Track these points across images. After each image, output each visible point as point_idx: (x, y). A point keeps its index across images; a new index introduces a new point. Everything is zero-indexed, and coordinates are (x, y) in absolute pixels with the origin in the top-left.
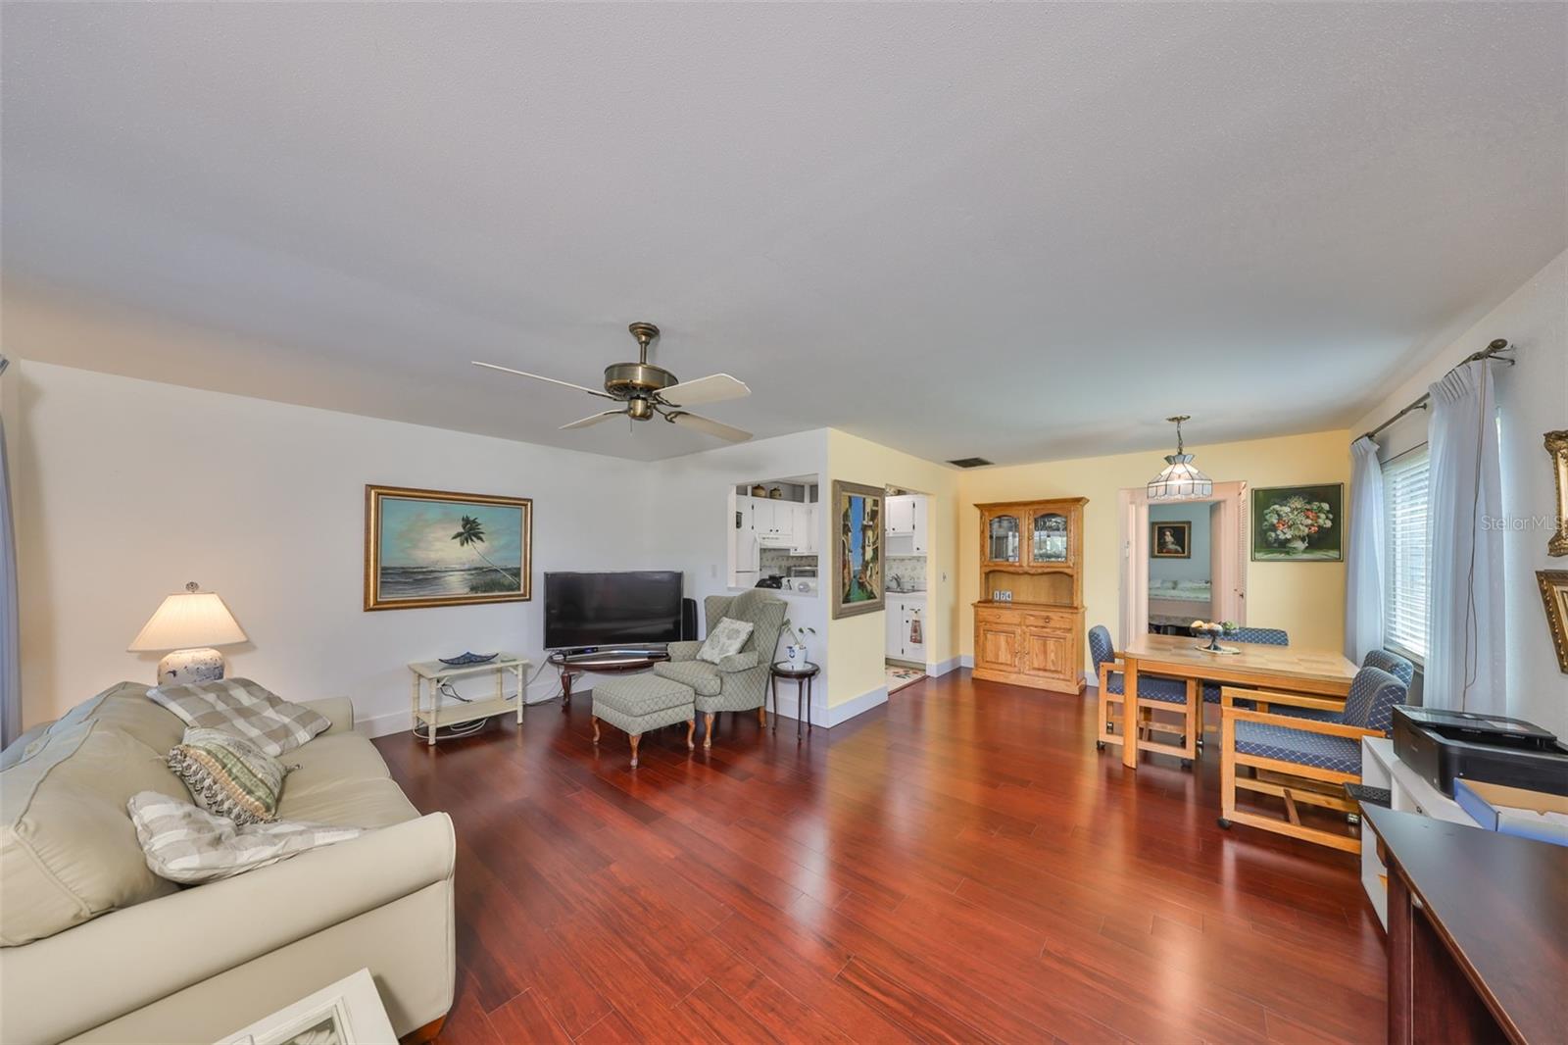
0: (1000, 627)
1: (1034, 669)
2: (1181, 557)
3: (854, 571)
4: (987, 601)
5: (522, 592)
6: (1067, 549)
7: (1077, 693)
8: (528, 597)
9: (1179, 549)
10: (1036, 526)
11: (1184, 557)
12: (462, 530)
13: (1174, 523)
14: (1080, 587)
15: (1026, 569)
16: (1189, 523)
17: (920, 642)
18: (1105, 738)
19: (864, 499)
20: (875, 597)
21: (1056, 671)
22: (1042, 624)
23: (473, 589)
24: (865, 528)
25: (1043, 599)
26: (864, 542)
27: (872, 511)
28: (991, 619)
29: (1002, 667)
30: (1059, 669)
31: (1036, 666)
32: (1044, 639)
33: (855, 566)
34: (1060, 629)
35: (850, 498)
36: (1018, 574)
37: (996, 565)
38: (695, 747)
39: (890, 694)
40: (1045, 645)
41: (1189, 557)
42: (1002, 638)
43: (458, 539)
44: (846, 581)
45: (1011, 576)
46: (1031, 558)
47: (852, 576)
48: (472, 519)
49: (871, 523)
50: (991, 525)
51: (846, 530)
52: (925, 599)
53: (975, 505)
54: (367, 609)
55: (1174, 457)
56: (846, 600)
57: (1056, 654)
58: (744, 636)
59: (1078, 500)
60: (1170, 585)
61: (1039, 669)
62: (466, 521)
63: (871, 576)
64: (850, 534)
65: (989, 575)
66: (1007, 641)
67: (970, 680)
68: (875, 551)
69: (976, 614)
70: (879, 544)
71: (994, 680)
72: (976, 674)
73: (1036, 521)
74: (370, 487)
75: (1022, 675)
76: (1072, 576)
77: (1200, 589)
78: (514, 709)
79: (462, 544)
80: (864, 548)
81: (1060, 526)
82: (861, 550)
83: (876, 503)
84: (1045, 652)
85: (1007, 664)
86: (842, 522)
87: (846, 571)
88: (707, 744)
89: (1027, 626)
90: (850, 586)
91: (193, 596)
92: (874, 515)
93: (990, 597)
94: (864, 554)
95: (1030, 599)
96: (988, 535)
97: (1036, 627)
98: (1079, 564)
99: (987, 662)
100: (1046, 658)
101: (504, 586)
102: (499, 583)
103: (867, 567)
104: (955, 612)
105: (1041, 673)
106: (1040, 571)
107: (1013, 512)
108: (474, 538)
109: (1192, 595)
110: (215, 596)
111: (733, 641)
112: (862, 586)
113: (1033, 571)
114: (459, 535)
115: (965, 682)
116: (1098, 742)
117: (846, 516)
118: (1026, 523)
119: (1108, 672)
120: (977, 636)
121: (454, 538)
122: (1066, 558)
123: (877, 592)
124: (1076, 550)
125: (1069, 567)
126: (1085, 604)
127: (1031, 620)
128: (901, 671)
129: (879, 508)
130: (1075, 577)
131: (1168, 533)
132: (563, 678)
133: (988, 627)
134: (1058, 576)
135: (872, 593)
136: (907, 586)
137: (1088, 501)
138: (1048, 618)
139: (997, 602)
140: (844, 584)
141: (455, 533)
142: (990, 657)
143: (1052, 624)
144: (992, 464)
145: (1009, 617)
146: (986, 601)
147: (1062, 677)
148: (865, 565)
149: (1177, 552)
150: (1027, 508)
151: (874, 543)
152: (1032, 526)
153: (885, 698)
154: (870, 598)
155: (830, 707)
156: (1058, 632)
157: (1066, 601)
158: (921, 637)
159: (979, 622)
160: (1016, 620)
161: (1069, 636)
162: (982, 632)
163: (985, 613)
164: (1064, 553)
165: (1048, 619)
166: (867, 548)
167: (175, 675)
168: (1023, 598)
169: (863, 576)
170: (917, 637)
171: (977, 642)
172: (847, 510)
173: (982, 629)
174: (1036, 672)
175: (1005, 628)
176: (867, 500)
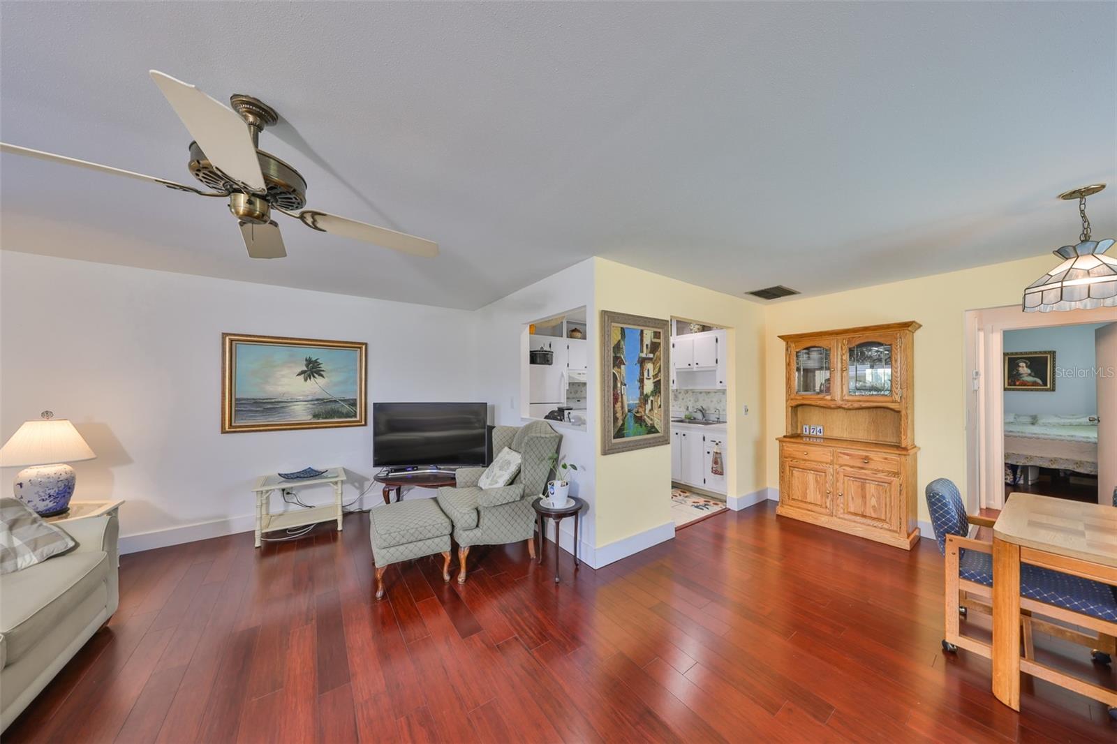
0: (807, 464)
1: (850, 513)
2: (1042, 390)
3: (629, 405)
4: (794, 436)
5: (358, 419)
6: (891, 381)
7: (908, 547)
8: (363, 423)
9: (1039, 381)
10: (851, 356)
11: (1047, 390)
12: (305, 369)
13: (1031, 353)
14: (910, 426)
15: (840, 403)
16: (1053, 353)
17: (721, 474)
18: (954, 639)
19: (642, 331)
20: (657, 432)
21: (878, 519)
22: (860, 465)
23: (316, 416)
24: (642, 361)
25: (861, 435)
26: (642, 374)
27: (653, 343)
28: (798, 455)
29: (810, 507)
30: (883, 518)
31: (852, 510)
32: (863, 482)
33: (630, 398)
34: (883, 472)
35: (623, 329)
36: (830, 408)
37: (803, 399)
38: (450, 580)
39: (677, 530)
40: (863, 488)
41: (1053, 390)
42: (811, 477)
43: (303, 375)
44: (619, 415)
45: (822, 410)
46: (845, 392)
47: (627, 410)
48: (314, 359)
49: (651, 356)
50: (797, 356)
51: (618, 362)
52: (724, 431)
53: (779, 337)
54: (223, 432)
55: (1074, 248)
56: (620, 433)
57: (879, 499)
58: (513, 469)
59: (906, 326)
60: (1029, 420)
61: (856, 514)
62: (309, 362)
63: (652, 409)
64: (623, 367)
65: (796, 409)
66: (817, 481)
67: (775, 518)
68: (657, 384)
69: (782, 450)
70: (661, 376)
71: (801, 519)
72: (781, 511)
73: (851, 350)
74: (225, 335)
75: (835, 518)
76: (899, 412)
77: (1079, 425)
78: (335, 518)
79: (306, 380)
80: (641, 381)
81: (882, 356)
82: (638, 384)
83: (657, 335)
84: (864, 497)
85: (816, 505)
86: (612, 355)
87: (619, 404)
88: (461, 578)
89: (841, 466)
90: (623, 420)
91: (48, 422)
92: (654, 347)
93: (799, 432)
94: (642, 387)
95: (845, 435)
96: (794, 366)
97: (852, 467)
98: (908, 399)
99: (793, 499)
100: (865, 503)
101: (343, 413)
102: (338, 411)
103: (646, 401)
104: (760, 445)
105: (858, 519)
106: (856, 405)
107: (823, 343)
108: (315, 375)
109: (1065, 433)
110: (68, 421)
111: (504, 472)
112: (639, 420)
113: (848, 405)
114: (303, 372)
115: (770, 517)
116: (945, 644)
117: (617, 348)
118: (839, 356)
119: (961, 549)
120: (782, 471)
121: (299, 375)
122: (891, 391)
123: (659, 425)
124: (905, 382)
125: (896, 402)
126: (917, 443)
127: (845, 459)
128: (701, 501)
129: (662, 341)
130: (903, 413)
131: (1021, 364)
132: (384, 492)
133: (794, 463)
134: (879, 412)
135: (653, 427)
136: (713, 418)
137: (920, 326)
138: (867, 458)
139: (806, 437)
140: (616, 419)
141: (299, 370)
142: (797, 494)
143: (872, 465)
144: (799, 293)
145: (819, 454)
146: (792, 436)
147: (886, 526)
148: (644, 399)
149: (1035, 384)
150: (839, 337)
151: (655, 376)
152: (846, 357)
153: (672, 535)
154: (649, 432)
155: (599, 545)
156: (881, 475)
157: (891, 439)
158: (722, 468)
159: (783, 457)
160: (828, 458)
161: (896, 481)
162: (788, 468)
163: (792, 448)
164: (888, 385)
165: (866, 460)
166: (645, 381)
167: (21, 487)
168: (836, 433)
169: (640, 410)
170: (718, 468)
171: (782, 478)
172: (619, 341)
173: (787, 466)
174: (853, 517)
175: (814, 465)
176: (645, 332)
